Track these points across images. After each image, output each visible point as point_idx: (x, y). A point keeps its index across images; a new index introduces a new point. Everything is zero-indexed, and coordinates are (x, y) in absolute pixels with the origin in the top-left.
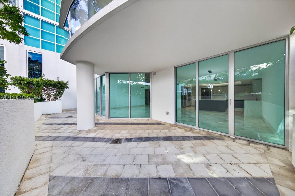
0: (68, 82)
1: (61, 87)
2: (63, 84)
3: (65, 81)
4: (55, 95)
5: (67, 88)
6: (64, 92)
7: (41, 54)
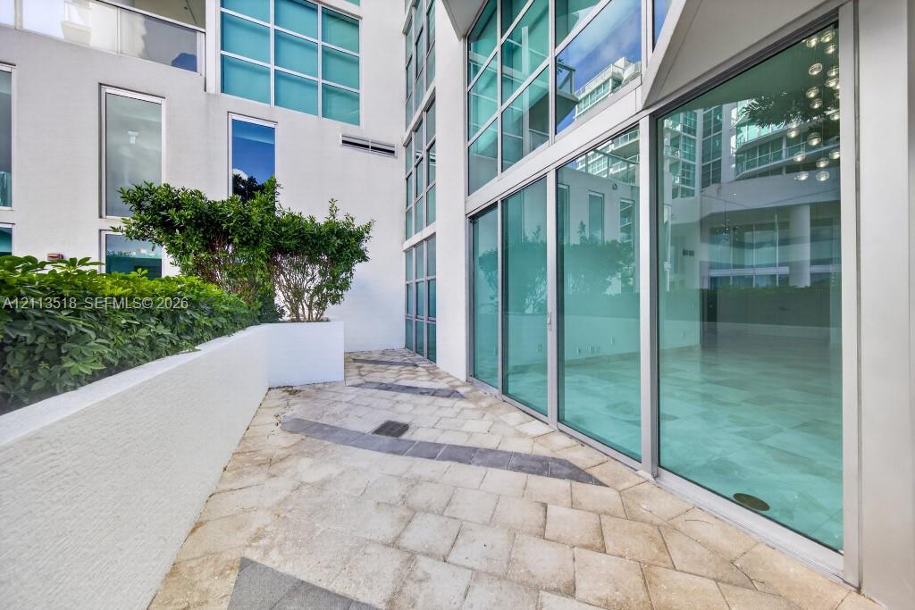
0: (368, 228)
1: (340, 250)
2: (351, 234)
3: (358, 223)
4: (318, 290)
5: (365, 259)
6: (351, 274)
7: (272, 125)
